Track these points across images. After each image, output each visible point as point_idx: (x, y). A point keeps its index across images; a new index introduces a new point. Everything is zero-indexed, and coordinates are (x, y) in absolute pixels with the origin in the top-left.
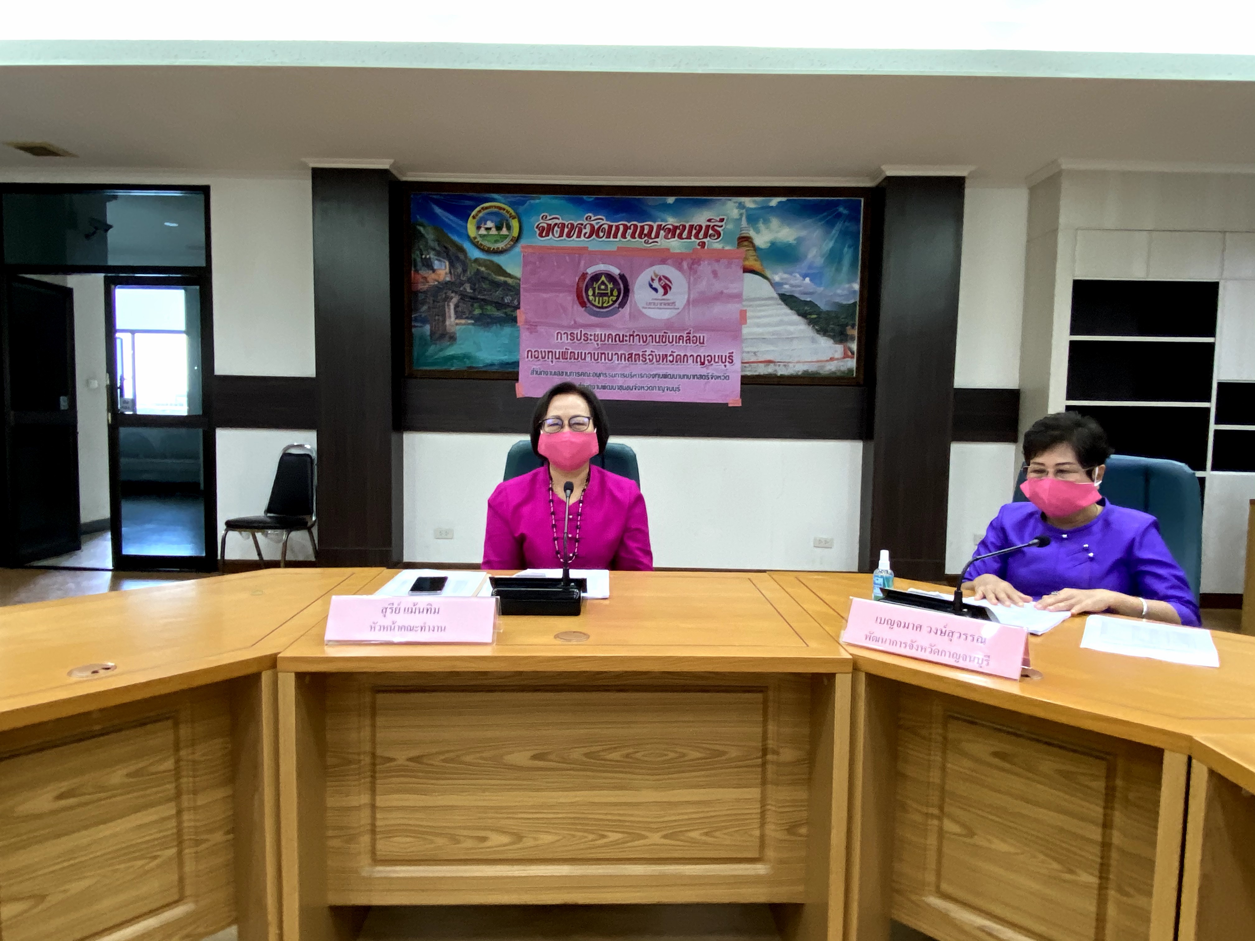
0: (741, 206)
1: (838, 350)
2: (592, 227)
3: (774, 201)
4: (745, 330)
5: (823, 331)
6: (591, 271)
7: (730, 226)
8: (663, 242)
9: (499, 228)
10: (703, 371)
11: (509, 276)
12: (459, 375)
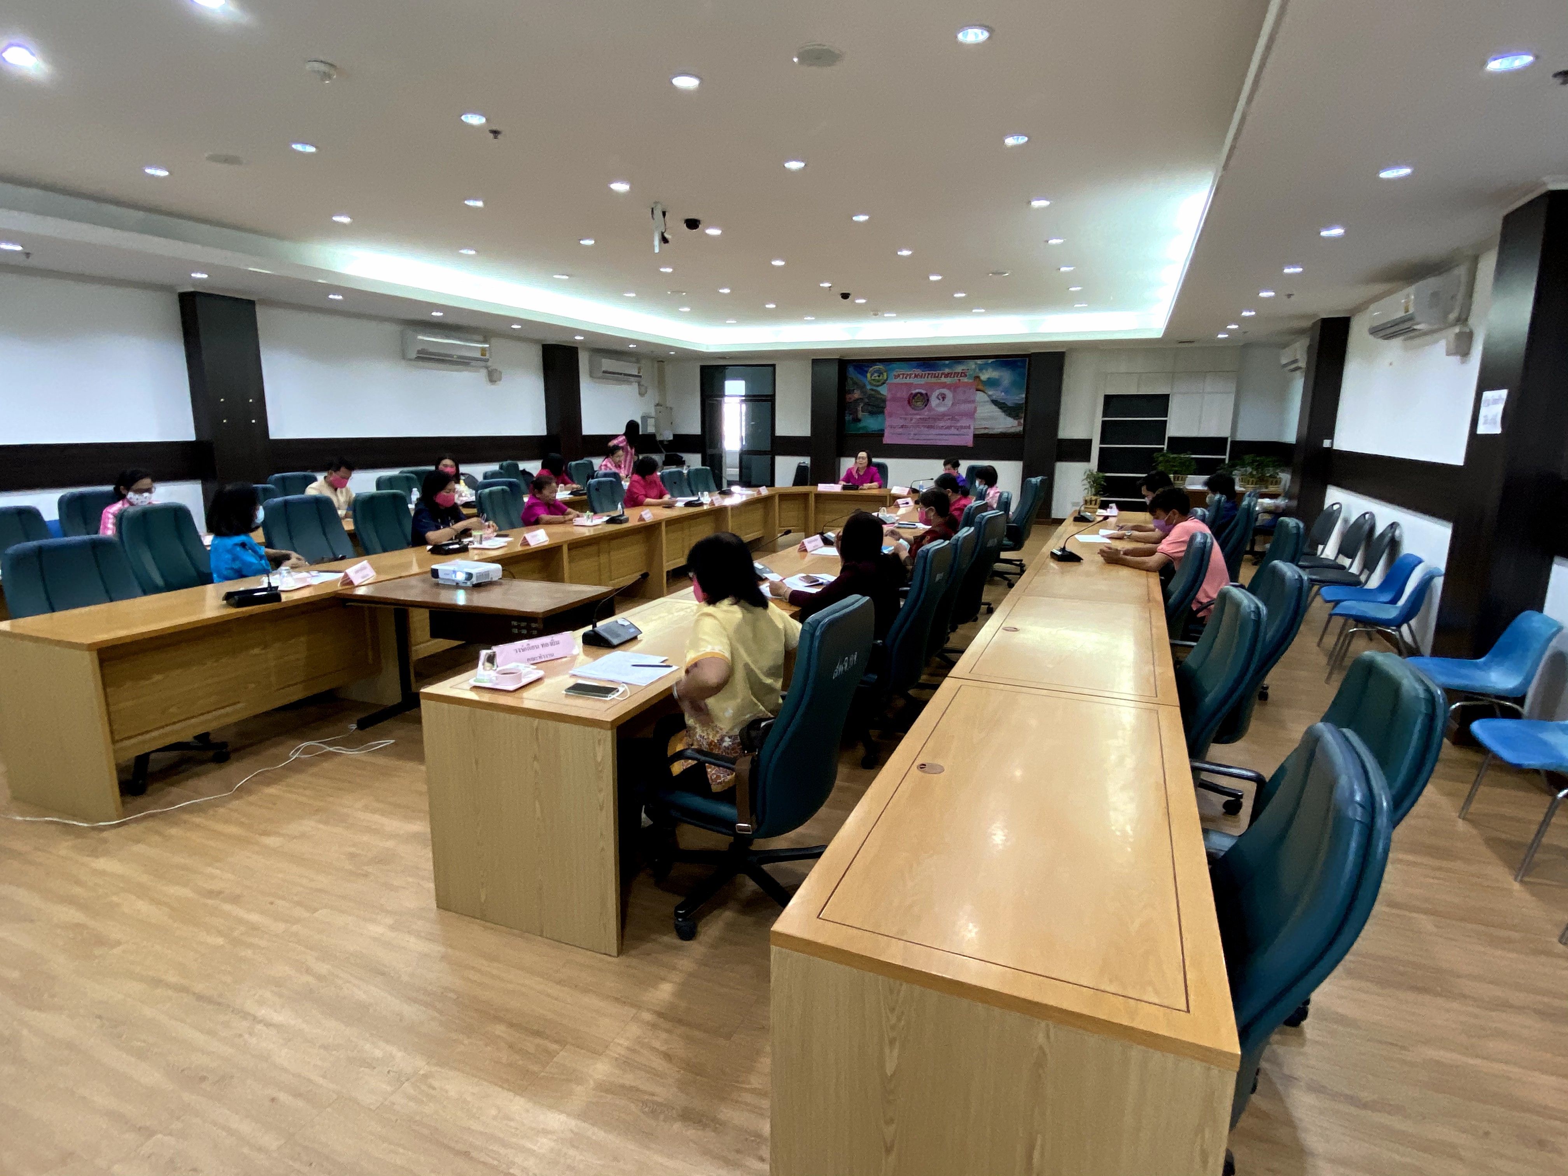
0: (976, 364)
1: (1015, 422)
2: (915, 375)
3: (990, 361)
4: (977, 415)
5: (1010, 415)
6: (914, 392)
7: (971, 373)
8: (943, 379)
9: (879, 376)
10: (957, 432)
11: (882, 395)
12: (862, 435)
